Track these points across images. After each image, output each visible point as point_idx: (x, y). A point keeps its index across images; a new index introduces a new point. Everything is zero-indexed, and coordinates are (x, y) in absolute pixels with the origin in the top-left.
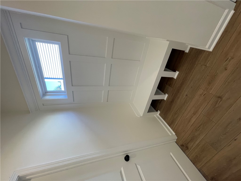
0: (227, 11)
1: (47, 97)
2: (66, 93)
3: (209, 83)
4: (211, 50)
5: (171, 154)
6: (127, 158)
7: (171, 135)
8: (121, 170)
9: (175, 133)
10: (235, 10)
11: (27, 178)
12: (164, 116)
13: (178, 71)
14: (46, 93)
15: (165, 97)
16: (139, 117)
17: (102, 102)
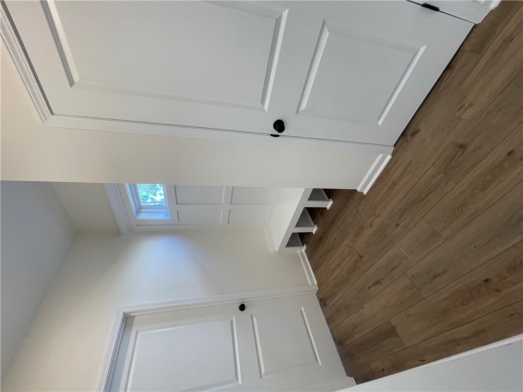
0: (380, 156)
1: (143, 216)
2: (168, 210)
3: (356, 235)
4: (365, 192)
5: (303, 309)
6: (242, 308)
7: (310, 283)
8: (232, 320)
9: (317, 282)
10: (393, 155)
11: (132, 315)
12: (310, 254)
13: (333, 200)
14: (139, 209)
15: (314, 230)
16: (273, 252)
17: (220, 223)
